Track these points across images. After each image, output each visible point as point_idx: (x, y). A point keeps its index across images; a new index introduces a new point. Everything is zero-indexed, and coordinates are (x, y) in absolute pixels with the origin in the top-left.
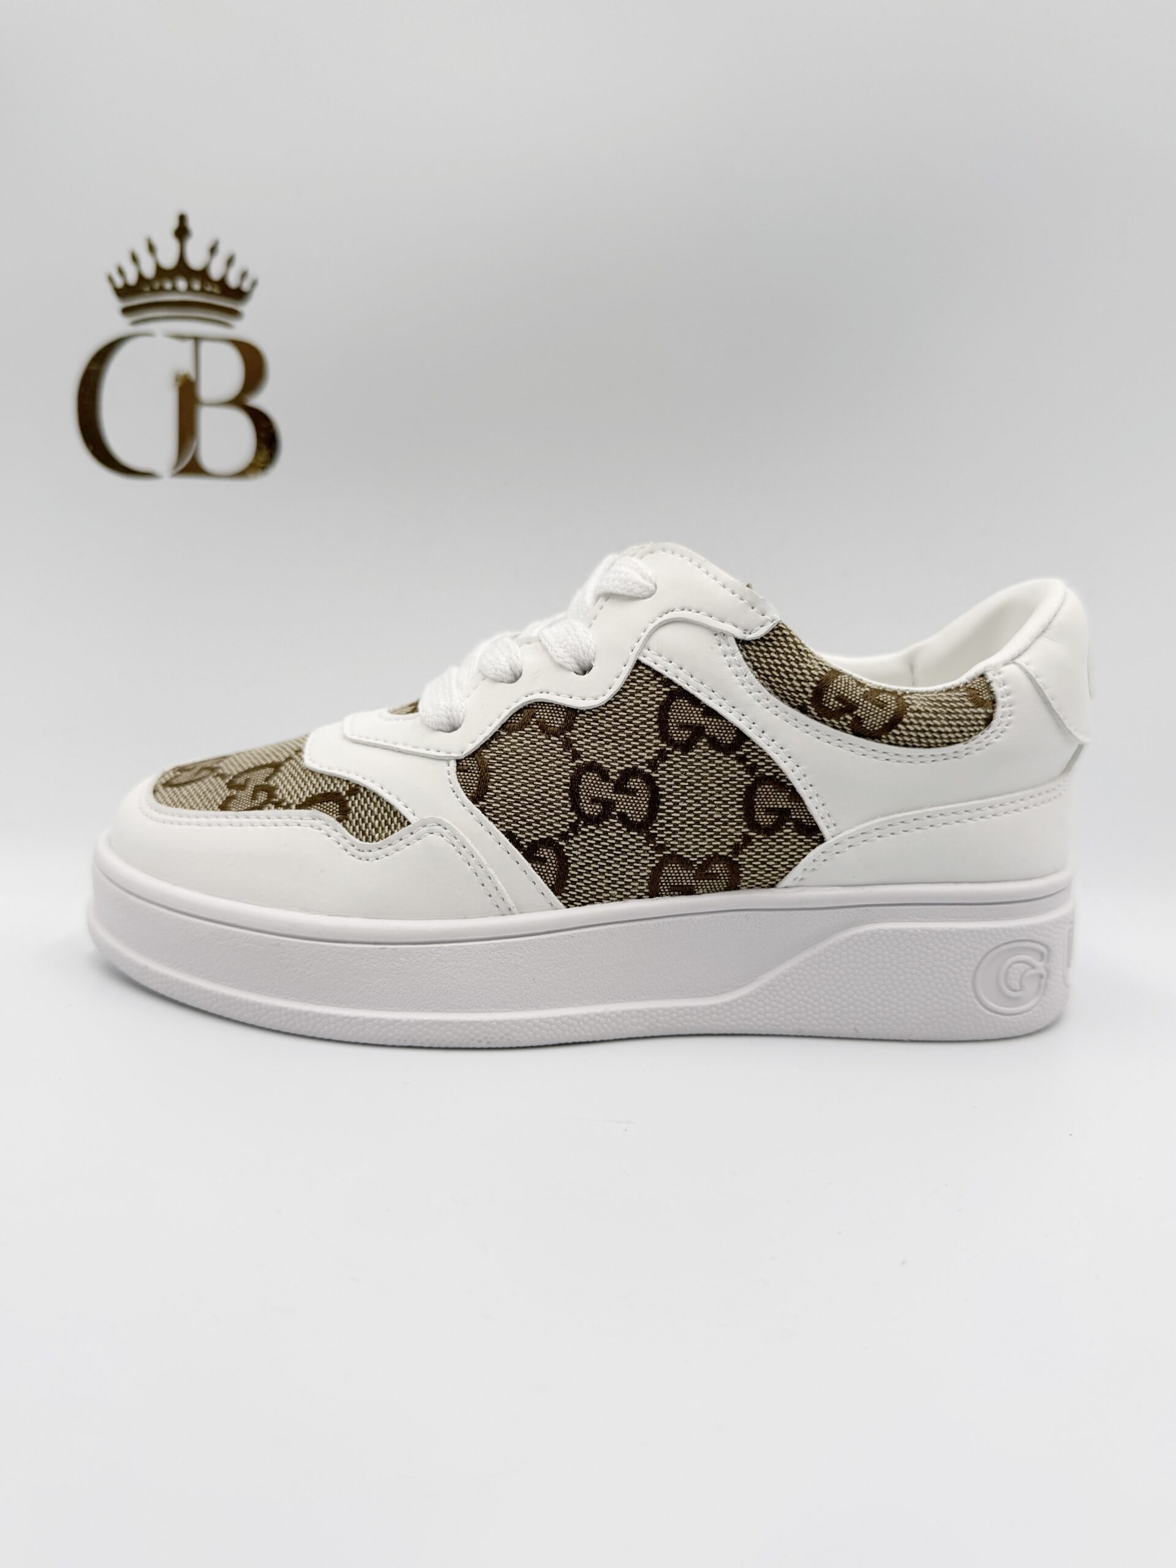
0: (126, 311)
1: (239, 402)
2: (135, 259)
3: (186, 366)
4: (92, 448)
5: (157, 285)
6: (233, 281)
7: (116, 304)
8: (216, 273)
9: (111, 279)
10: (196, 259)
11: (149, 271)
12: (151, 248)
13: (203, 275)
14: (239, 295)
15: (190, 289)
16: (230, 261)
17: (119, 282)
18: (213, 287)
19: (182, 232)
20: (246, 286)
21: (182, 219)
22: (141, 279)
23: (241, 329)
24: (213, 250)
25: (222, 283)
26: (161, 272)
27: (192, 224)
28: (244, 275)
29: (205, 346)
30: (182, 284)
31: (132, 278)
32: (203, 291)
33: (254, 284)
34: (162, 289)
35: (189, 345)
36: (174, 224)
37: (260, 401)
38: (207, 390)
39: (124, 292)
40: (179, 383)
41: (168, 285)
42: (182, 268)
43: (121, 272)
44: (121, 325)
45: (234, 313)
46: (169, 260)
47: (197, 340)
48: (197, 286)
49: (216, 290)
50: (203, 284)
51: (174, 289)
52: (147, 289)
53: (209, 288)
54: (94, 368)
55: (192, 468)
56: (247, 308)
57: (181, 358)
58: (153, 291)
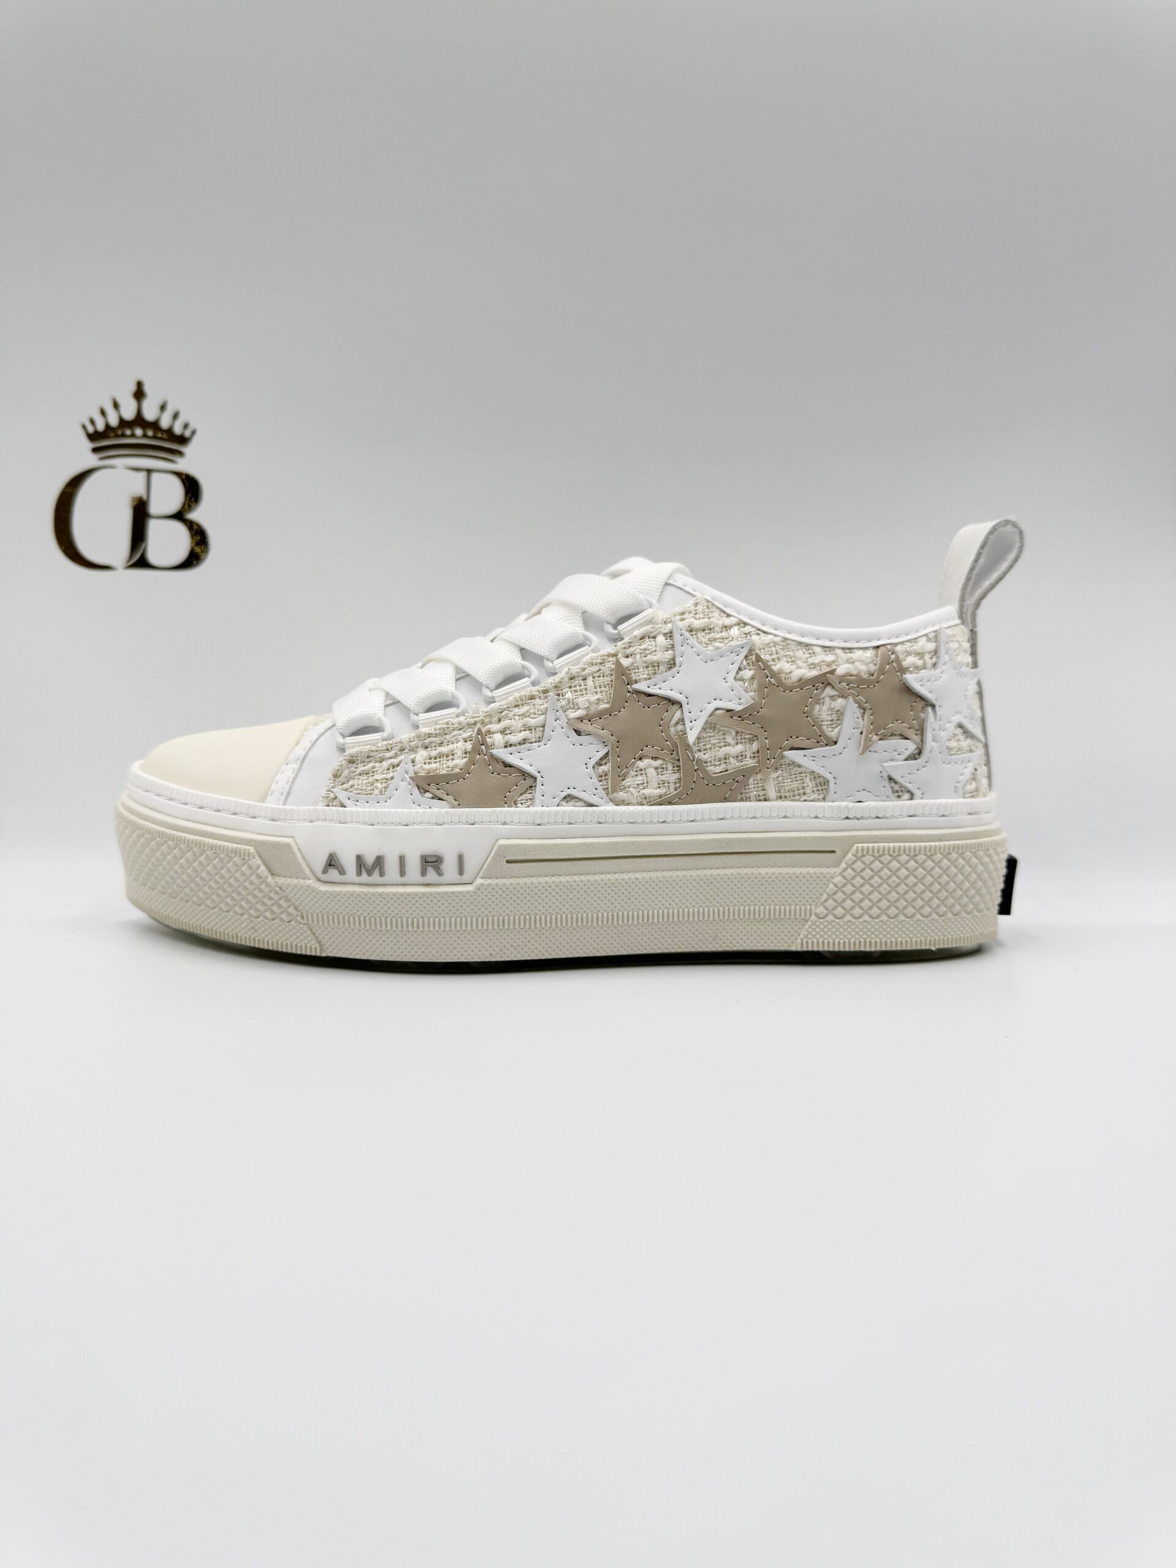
0: (95, 450)
1: (179, 516)
2: (103, 413)
3: (140, 490)
4: (63, 548)
5: (120, 432)
6: (178, 430)
7: (89, 445)
8: (165, 423)
9: (84, 427)
10: (150, 414)
11: (114, 421)
12: (116, 405)
13: (155, 425)
14: (183, 440)
15: (145, 436)
16: (176, 416)
17: (91, 429)
18: (163, 434)
19: (139, 394)
20: (187, 434)
21: (140, 385)
22: (108, 427)
23: (183, 465)
24: (163, 408)
25: (169, 432)
26: (123, 423)
27: (147, 388)
28: (186, 426)
29: (155, 477)
30: (139, 432)
31: (100, 426)
32: (155, 437)
33: (194, 433)
34: (123, 435)
35: (143, 475)
36: (133, 388)
37: (193, 516)
38: (154, 508)
39: (93, 437)
40: (135, 503)
41: (128, 432)
42: (139, 420)
43: (92, 422)
44: (92, 460)
45: (180, 454)
46: (129, 413)
47: (149, 471)
48: (150, 433)
49: (165, 436)
50: (155, 432)
51: (133, 435)
52: (112, 435)
53: (159, 435)
54: (68, 490)
55: (142, 563)
56: (187, 450)
57: (136, 485)
58: (117, 436)
